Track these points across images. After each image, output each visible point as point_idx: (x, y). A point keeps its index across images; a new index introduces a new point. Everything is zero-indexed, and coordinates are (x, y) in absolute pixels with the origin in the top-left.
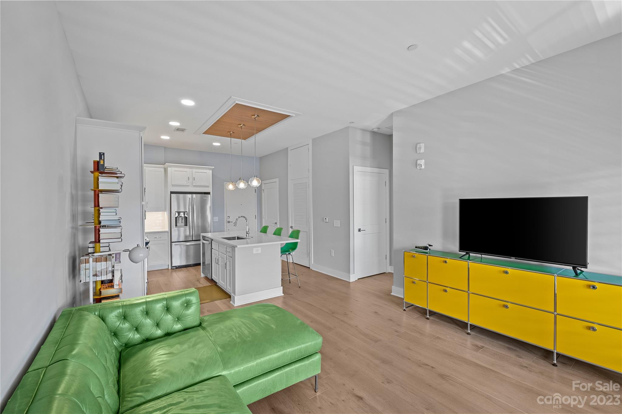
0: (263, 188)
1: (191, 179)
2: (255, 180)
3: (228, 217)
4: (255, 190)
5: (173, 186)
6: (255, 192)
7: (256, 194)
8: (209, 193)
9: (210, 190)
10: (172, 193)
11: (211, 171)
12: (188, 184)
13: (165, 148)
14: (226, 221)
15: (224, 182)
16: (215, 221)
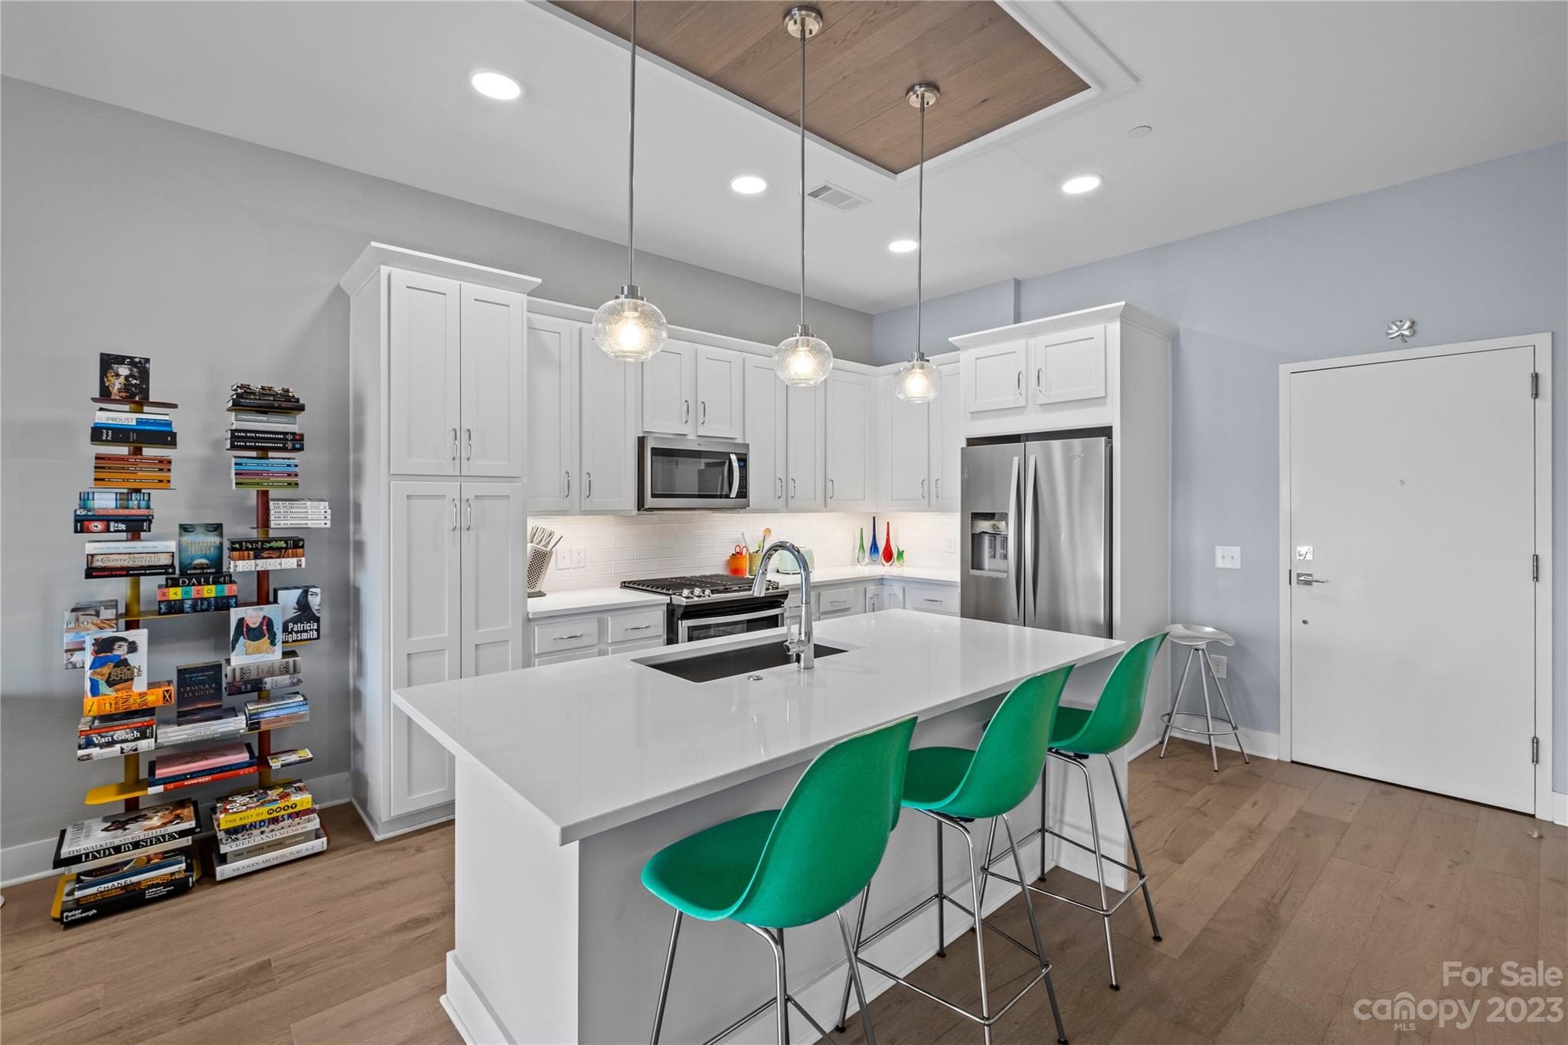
1: (1031, 380)
4: (1536, 377)
5: (976, 419)
6: (1536, 395)
7: (1544, 403)
8: (1106, 432)
9: (1109, 415)
10: (972, 442)
11: (1115, 327)
12: (1023, 403)
13: (1018, 283)
14: (1290, 571)
15: (1281, 366)
16: (1220, 564)
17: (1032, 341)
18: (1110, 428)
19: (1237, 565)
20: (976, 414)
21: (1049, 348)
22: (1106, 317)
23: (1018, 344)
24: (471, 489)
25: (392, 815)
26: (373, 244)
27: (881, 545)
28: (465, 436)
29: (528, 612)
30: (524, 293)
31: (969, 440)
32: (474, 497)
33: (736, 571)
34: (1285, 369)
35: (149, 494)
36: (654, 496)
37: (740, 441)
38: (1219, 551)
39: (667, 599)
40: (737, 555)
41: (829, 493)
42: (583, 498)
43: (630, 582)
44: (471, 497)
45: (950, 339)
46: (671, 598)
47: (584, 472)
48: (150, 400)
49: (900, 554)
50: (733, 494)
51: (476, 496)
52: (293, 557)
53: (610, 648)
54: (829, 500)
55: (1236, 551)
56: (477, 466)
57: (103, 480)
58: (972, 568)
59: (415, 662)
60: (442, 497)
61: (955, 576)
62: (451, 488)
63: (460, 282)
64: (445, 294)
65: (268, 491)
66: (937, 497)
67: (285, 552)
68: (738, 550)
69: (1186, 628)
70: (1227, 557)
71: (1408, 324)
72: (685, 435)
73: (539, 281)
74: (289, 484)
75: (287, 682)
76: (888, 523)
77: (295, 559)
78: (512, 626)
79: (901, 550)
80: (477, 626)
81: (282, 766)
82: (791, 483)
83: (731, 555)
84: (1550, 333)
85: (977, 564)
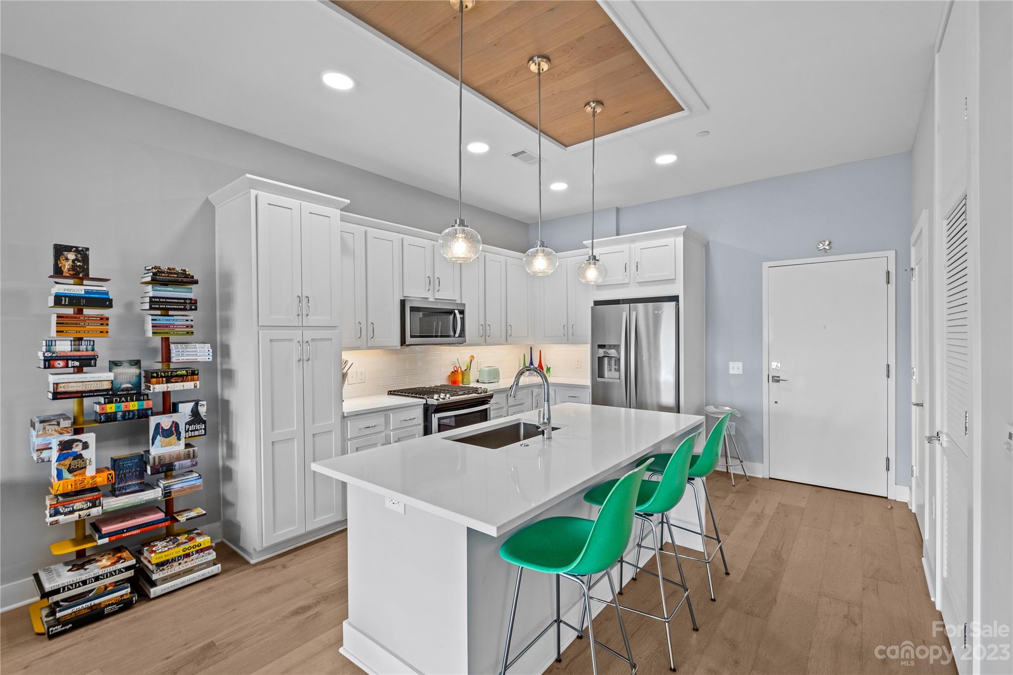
1: (631, 268)
4: (888, 273)
5: (598, 290)
6: (888, 282)
7: (892, 287)
8: (675, 299)
9: (677, 289)
10: (597, 303)
11: (680, 240)
12: (627, 281)
13: (618, 210)
14: (768, 375)
15: (763, 263)
16: (732, 372)
17: (633, 246)
18: (678, 296)
19: (740, 372)
20: (599, 287)
21: (643, 250)
22: (675, 234)
23: (625, 247)
24: (309, 335)
25: (264, 546)
26: (248, 175)
27: (536, 364)
28: (305, 301)
29: (343, 413)
30: (338, 209)
31: (595, 302)
32: (310, 340)
33: (454, 382)
34: (766, 265)
35: (94, 341)
36: (412, 336)
37: (458, 302)
38: (731, 364)
39: (424, 401)
40: (455, 372)
41: (509, 333)
42: (369, 338)
43: (394, 391)
44: (309, 340)
45: (584, 242)
46: (426, 400)
47: (370, 322)
48: (90, 276)
49: (549, 370)
50: (457, 335)
51: (312, 339)
52: (191, 381)
53: (391, 433)
54: (508, 337)
55: (740, 364)
56: (312, 320)
57: (62, 332)
58: (598, 377)
59: (276, 446)
60: (291, 340)
61: (588, 382)
62: (297, 335)
63: (300, 201)
64: (291, 209)
65: (169, 338)
66: (573, 335)
67: (186, 378)
68: (456, 369)
70: (736, 368)
71: (827, 243)
72: (428, 298)
73: (349, 201)
74: (188, 333)
75: (189, 464)
76: (540, 351)
77: (192, 383)
78: (334, 420)
79: (549, 367)
80: (314, 422)
81: (187, 520)
82: (488, 327)
83: (452, 372)
84: (895, 251)
85: (601, 375)
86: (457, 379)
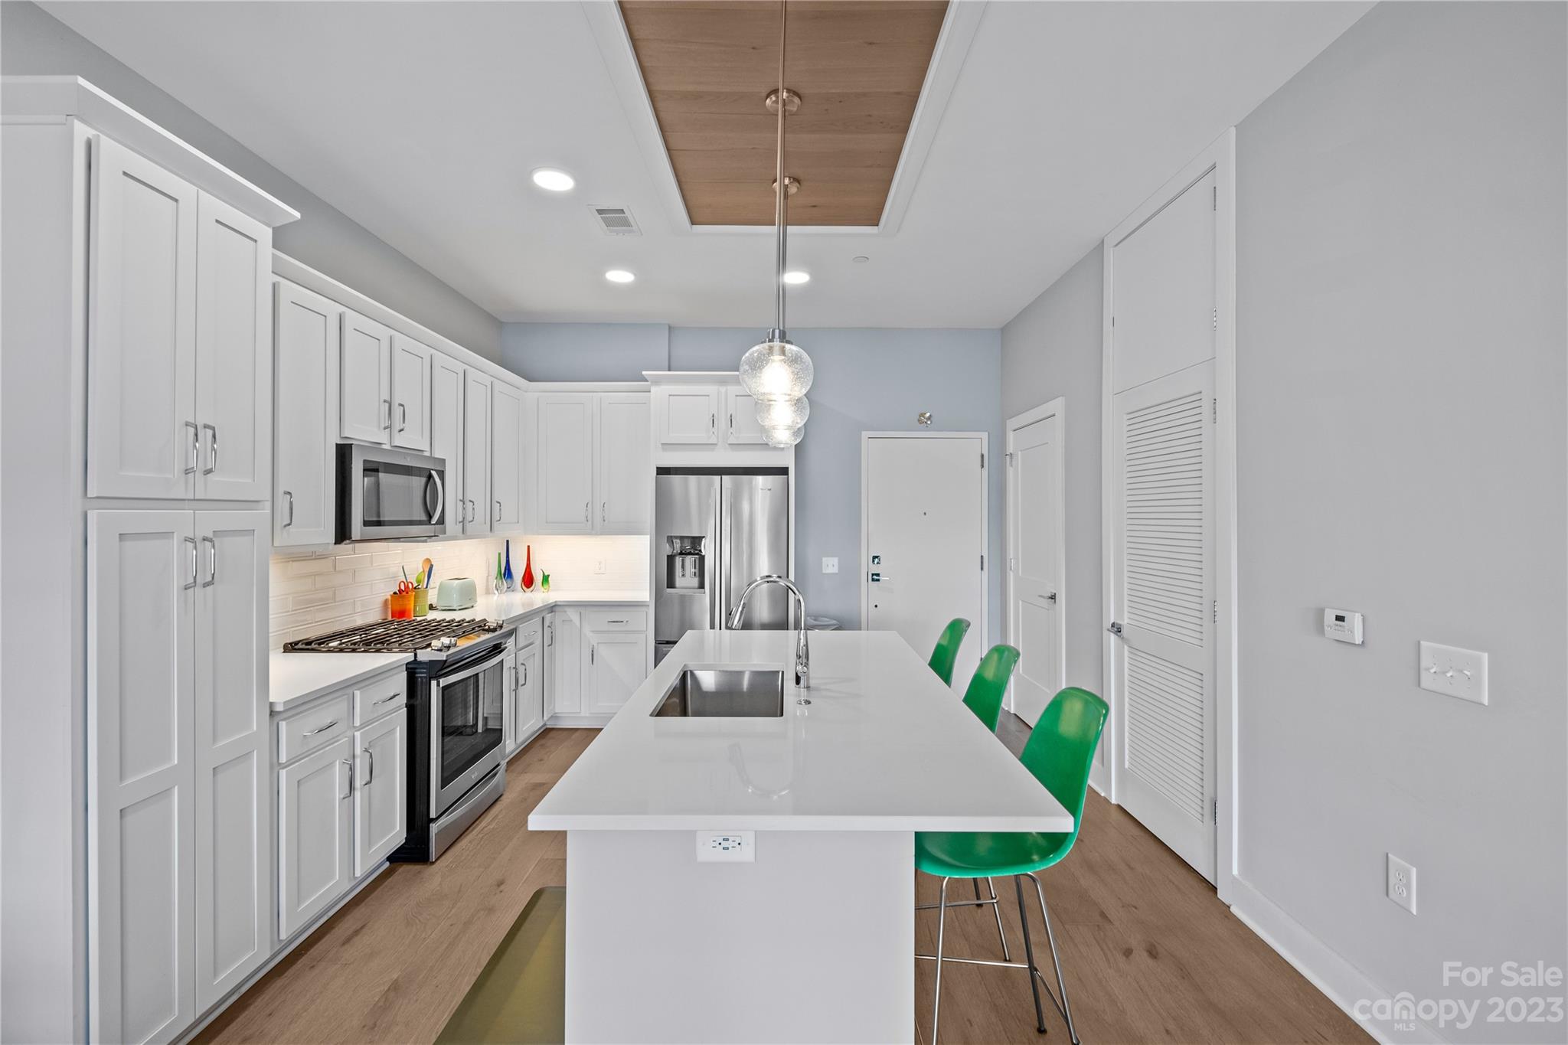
0: (1010, 449)
1: (722, 422)
2: (777, 358)
3: (875, 557)
4: (982, 456)
5: (664, 450)
6: (982, 466)
7: (985, 471)
8: (784, 471)
9: (786, 458)
10: (662, 471)
12: (713, 440)
13: (671, 328)
14: (868, 572)
15: (863, 432)
16: (826, 570)
17: (723, 389)
18: (787, 468)
19: (836, 569)
20: (666, 446)
21: (738, 398)
23: (710, 389)
27: (518, 572)
29: (271, 704)
30: (268, 225)
31: (659, 468)
32: (211, 534)
33: (400, 614)
34: (865, 434)
36: (366, 523)
37: (427, 454)
38: (827, 560)
39: (409, 657)
40: (401, 594)
41: (496, 517)
43: (297, 643)
45: (644, 373)
46: (415, 654)
47: (281, 489)
49: (546, 579)
50: (434, 521)
51: (214, 532)
53: (358, 734)
54: (495, 524)
55: (835, 560)
58: (668, 587)
59: (129, 819)
60: (167, 535)
62: (181, 520)
63: (194, 188)
64: (177, 201)
66: (604, 520)
68: (402, 588)
69: (815, 620)
70: (830, 565)
71: (928, 416)
72: (381, 444)
73: (297, 215)
78: (256, 726)
79: (546, 574)
80: (215, 739)
82: (469, 505)
83: (395, 593)
84: (987, 433)
85: (671, 584)
86: (408, 607)
